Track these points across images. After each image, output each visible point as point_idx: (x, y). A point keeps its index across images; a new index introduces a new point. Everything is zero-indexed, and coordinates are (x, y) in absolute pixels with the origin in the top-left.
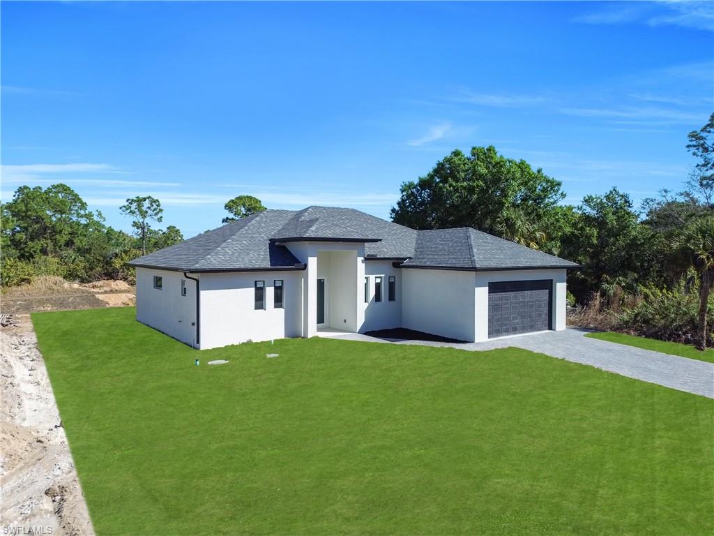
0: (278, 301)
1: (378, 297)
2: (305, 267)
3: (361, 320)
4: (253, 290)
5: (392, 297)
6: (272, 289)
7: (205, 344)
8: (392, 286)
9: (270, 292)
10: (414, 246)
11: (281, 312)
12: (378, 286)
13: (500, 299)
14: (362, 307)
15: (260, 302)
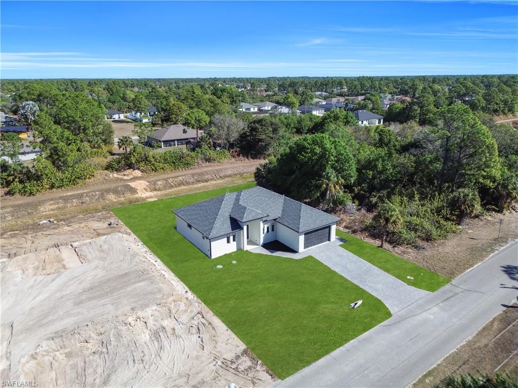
0: (234, 240)
1: (268, 231)
2: (243, 229)
3: (262, 242)
4: (226, 239)
5: (273, 230)
7: (213, 257)
8: (273, 227)
9: (231, 238)
10: (281, 208)
11: (235, 243)
12: (268, 228)
13: (309, 236)
14: (262, 236)
15: (228, 241)
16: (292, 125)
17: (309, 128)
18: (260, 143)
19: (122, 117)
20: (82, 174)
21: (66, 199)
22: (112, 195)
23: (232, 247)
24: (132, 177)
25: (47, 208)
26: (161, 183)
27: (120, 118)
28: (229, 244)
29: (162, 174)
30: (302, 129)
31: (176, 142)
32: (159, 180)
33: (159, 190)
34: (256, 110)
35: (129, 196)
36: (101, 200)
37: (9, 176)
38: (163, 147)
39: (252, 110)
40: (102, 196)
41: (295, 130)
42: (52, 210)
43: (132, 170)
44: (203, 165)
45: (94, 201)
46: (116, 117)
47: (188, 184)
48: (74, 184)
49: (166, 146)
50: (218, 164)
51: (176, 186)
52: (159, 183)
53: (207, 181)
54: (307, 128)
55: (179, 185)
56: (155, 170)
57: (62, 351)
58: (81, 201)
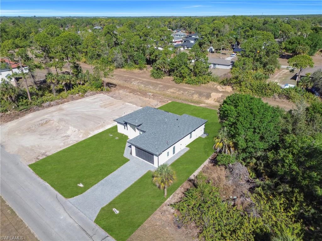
22: (197, 96)
24: (223, 90)
25: (170, 91)
35: (203, 99)
36: (190, 96)
40: (193, 94)
45: (187, 95)
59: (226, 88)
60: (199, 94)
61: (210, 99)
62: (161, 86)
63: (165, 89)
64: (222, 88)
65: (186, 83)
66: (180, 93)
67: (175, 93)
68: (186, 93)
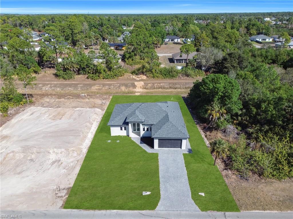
0: (125, 130)
2: (129, 125)
4: (120, 128)
6: (124, 128)
16: (269, 58)
17: (284, 61)
18: (225, 69)
19: (179, 41)
20: (118, 74)
21: (104, 85)
22: (124, 87)
23: (123, 133)
24: (140, 79)
25: (95, 88)
26: (150, 85)
27: (178, 41)
28: (121, 131)
29: (156, 80)
30: (277, 61)
31: (184, 60)
32: (150, 83)
33: (147, 89)
34: (271, 40)
35: (131, 89)
36: (118, 89)
37: (89, 70)
38: (175, 63)
39: (267, 40)
40: (119, 87)
41: (271, 61)
42: (96, 89)
43: (143, 75)
44: (182, 78)
45: (115, 88)
46: (176, 40)
47: (164, 88)
48: (113, 78)
49: (178, 62)
50: (192, 79)
51: (157, 88)
52: (149, 85)
53: (175, 89)
54: (282, 61)
55: (159, 88)
56: (154, 77)
57: (23, 154)
58: (109, 87)
59: (141, 77)
60: (125, 86)
61: (137, 88)
62: (81, 85)
63: (88, 88)
64: (138, 77)
65: (103, 78)
66: (106, 88)
67: (101, 89)
68: (112, 87)
